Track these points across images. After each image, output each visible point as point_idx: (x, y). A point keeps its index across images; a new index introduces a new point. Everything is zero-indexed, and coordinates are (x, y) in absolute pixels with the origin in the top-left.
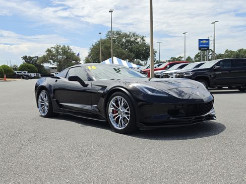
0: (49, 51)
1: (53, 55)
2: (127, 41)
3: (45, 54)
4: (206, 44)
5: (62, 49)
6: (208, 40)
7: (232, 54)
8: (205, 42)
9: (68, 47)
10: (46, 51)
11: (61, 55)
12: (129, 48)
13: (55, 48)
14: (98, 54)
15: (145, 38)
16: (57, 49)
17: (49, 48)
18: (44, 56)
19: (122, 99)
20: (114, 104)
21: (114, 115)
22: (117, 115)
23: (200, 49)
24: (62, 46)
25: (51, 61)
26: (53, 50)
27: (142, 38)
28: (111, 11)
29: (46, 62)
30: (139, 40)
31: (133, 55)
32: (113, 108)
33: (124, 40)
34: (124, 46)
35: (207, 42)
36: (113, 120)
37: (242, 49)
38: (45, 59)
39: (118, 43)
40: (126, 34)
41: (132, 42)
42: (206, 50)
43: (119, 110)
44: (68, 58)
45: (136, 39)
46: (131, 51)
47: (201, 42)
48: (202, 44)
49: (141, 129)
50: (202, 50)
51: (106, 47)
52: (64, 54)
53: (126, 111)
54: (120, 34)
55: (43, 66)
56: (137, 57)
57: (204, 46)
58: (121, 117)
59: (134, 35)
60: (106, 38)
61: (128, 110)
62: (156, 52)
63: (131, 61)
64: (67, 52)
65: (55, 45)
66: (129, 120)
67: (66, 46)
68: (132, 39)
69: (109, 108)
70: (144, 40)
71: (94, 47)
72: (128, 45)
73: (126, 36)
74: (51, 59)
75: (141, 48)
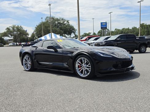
0: (8, 29)
1: (11, 32)
2: (58, 23)
3: (6, 31)
4: (105, 25)
5: (17, 28)
6: (106, 23)
7: (118, 31)
8: (104, 24)
9: (21, 26)
10: (6, 29)
11: (16, 32)
12: (60, 28)
13: (12, 27)
14: (40, 31)
15: (69, 22)
16: (13, 28)
17: (8, 27)
18: (5, 32)
19: (85, 59)
20: (80, 62)
21: (79, 69)
22: (81, 69)
23: (102, 28)
24: (16, 26)
25: (10, 35)
26: (11, 28)
27: (68, 22)
28: (50, 5)
29: (6, 36)
30: (65, 22)
31: (62, 32)
32: (79, 65)
33: (56, 22)
34: (57, 26)
35: (106, 24)
36: (79, 71)
37: (124, 28)
38: (5, 34)
39: (53, 24)
40: (57, 19)
41: (61, 24)
42: (105, 29)
43: (83, 65)
44: (20, 33)
45: (64, 22)
46: (61, 29)
47: (102, 24)
48: (103, 25)
49: (98, 76)
50: (103, 29)
51: (45, 27)
52: (18, 31)
53: (88, 66)
54: (54, 19)
55: (3, 39)
56: (65, 33)
57: (104, 26)
58: (84, 70)
59: (62, 19)
60: (45, 21)
61: (89, 65)
62: (76, 30)
63: (61, 35)
64: (20, 30)
65: (12, 25)
66: (90, 71)
67: (19, 26)
68: (61, 22)
69: (76, 64)
70: (68, 23)
71: (38, 27)
72: (59, 26)
73: (58, 20)
74: (9, 34)
75: (67, 28)
